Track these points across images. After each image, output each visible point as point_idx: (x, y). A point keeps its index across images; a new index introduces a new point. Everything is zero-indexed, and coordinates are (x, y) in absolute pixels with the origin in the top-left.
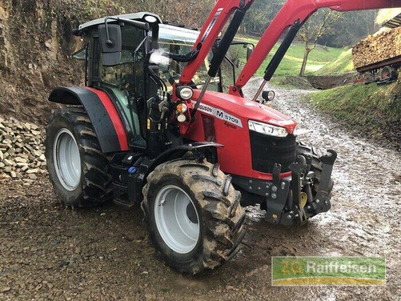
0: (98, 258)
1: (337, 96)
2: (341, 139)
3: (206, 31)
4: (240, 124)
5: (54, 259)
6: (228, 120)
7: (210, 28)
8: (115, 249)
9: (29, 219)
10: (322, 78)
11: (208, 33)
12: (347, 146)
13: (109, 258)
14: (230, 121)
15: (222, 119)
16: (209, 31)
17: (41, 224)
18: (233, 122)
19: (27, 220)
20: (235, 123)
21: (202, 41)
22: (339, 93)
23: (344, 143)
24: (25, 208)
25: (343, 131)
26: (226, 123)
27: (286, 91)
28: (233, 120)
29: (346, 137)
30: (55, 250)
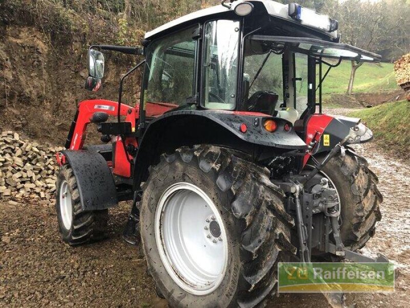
0: (93, 273)
1: (378, 114)
2: (375, 160)
5: (52, 273)
8: (112, 266)
9: (44, 237)
10: (371, 95)
12: (379, 167)
13: (103, 274)
17: (53, 241)
19: (42, 237)
22: (380, 112)
23: (377, 164)
24: (44, 226)
25: (379, 151)
27: (328, 110)
29: (381, 158)
30: (55, 265)
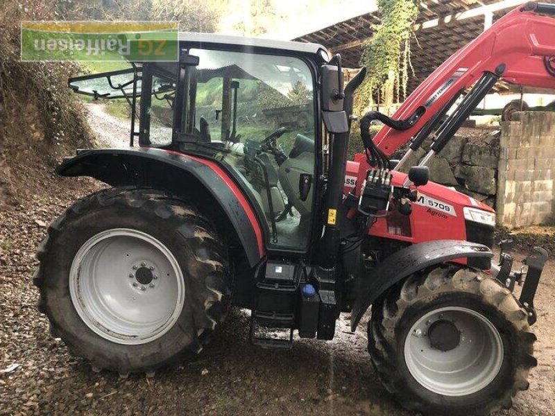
3: (435, 93)
4: (452, 212)
6: (434, 207)
7: (442, 90)
11: (438, 96)
14: (438, 208)
15: (424, 205)
16: (440, 94)
18: (442, 210)
20: (444, 211)
21: (427, 105)
26: (429, 210)
28: (441, 206)
